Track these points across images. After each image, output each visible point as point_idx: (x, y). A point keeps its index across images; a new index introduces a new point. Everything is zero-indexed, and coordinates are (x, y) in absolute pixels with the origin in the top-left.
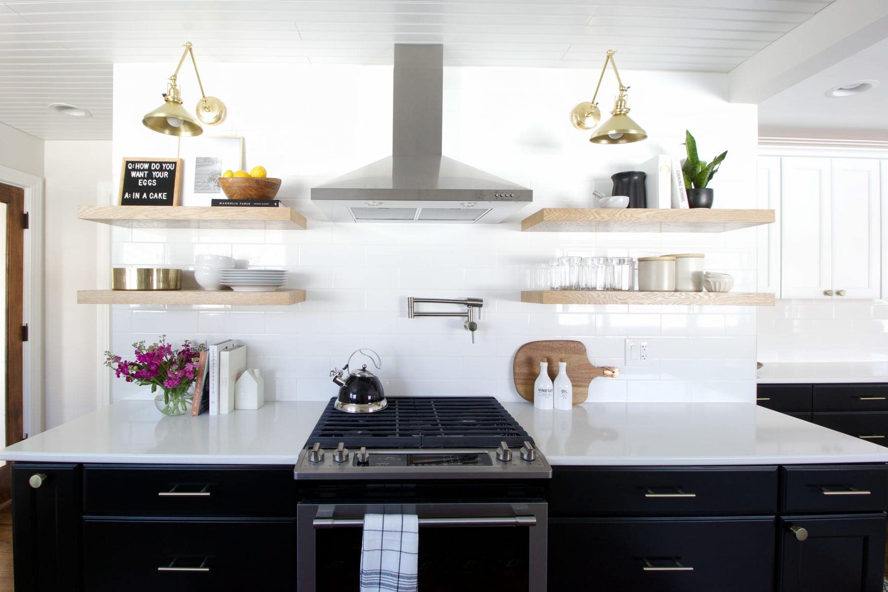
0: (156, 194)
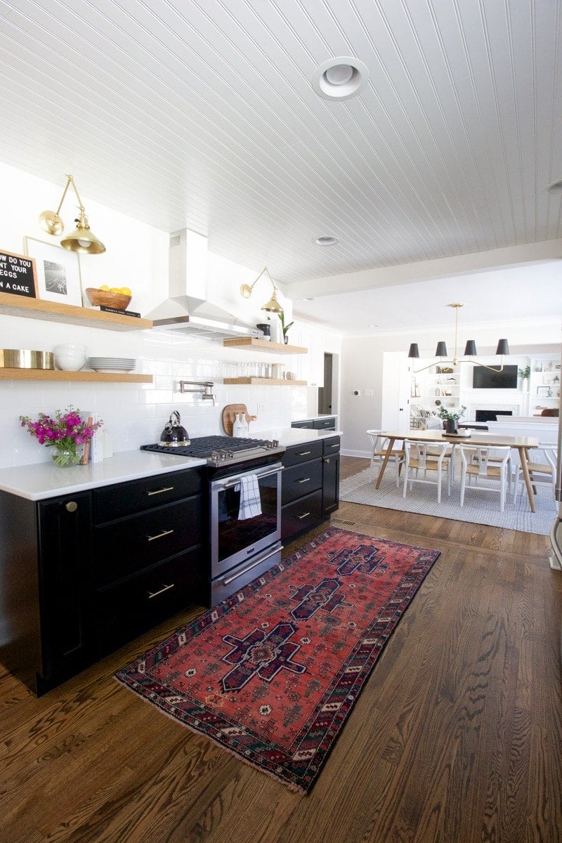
0: (19, 286)
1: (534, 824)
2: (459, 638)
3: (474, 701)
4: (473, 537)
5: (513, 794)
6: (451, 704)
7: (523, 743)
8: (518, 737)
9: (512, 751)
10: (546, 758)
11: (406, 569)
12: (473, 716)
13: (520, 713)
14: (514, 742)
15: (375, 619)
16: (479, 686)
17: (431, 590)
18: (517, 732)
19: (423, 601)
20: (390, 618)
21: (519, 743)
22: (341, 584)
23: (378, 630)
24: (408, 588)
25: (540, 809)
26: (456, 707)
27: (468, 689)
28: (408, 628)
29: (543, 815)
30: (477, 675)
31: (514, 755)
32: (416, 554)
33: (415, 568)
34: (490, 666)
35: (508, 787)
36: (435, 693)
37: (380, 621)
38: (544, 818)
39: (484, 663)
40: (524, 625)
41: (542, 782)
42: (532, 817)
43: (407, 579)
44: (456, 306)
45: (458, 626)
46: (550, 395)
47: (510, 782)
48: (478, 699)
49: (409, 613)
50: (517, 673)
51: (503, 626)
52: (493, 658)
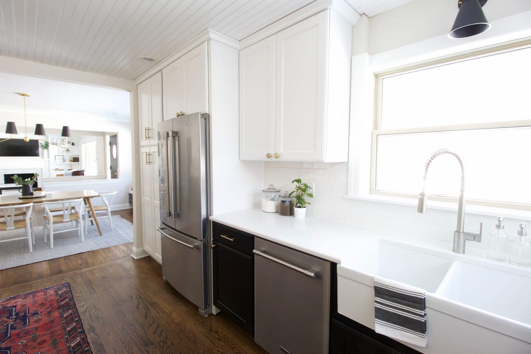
1: (216, 351)
2: (127, 317)
3: (161, 335)
4: (80, 263)
5: (204, 351)
6: (154, 346)
7: (190, 332)
8: (187, 332)
9: (190, 338)
10: (200, 330)
11: (55, 305)
12: (166, 341)
13: (179, 323)
14: (188, 335)
15: (69, 347)
16: (157, 328)
17: (86, 306)
18: (185, 331)
19: (88, 315)
20: (78, 338)
21: (189, 334)
22: (9, 348)
23: (78, 350)
24: (71, 314)
25: (213, 345)
26: (157, 345)
27: (154, 334)
28: (95, 334)
29: (216, 346)
30: (151, 325)
31: (191, 339)
32: (52, 292)
33: (61, 301)
34: (152, 317)
35: (200, 350)
36: (142, 348)
37: (72, 345)
38: (217, 347)
39: (149, 318)
40: (149, 291)
41: (206, 338)
42: (214, 350)
43: (63, 311)
44: (24, 95)
45: (121, 312)
46: (64, 161)
47: (199, 348)
48: (161, 333)
49: (86, 326)
50: (164, 311)
51: (140, 297)
52: (150, 313)
